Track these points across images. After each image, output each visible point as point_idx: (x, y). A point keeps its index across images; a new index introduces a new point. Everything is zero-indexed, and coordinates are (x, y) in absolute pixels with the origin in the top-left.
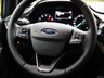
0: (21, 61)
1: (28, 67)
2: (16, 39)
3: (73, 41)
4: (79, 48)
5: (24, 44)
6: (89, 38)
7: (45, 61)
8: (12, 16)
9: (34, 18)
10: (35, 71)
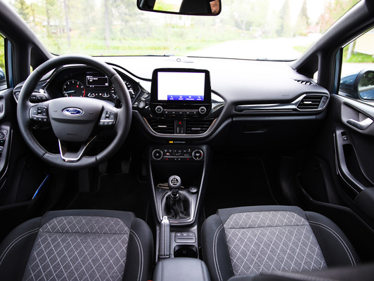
0: (39, 150)
1: (50, 156)
2: (31, 124)
3: (103, 121)
4: (111, 129)
5: (42, 129)
6: (122, 118)
7: (71, 147)
8: (24, 84)
9: (56, 90)
10: (59, 162)
